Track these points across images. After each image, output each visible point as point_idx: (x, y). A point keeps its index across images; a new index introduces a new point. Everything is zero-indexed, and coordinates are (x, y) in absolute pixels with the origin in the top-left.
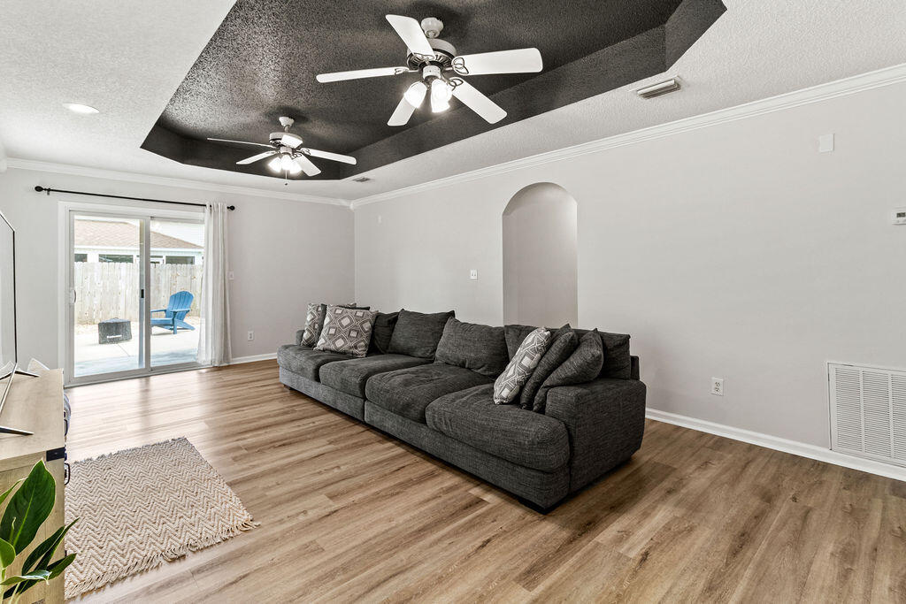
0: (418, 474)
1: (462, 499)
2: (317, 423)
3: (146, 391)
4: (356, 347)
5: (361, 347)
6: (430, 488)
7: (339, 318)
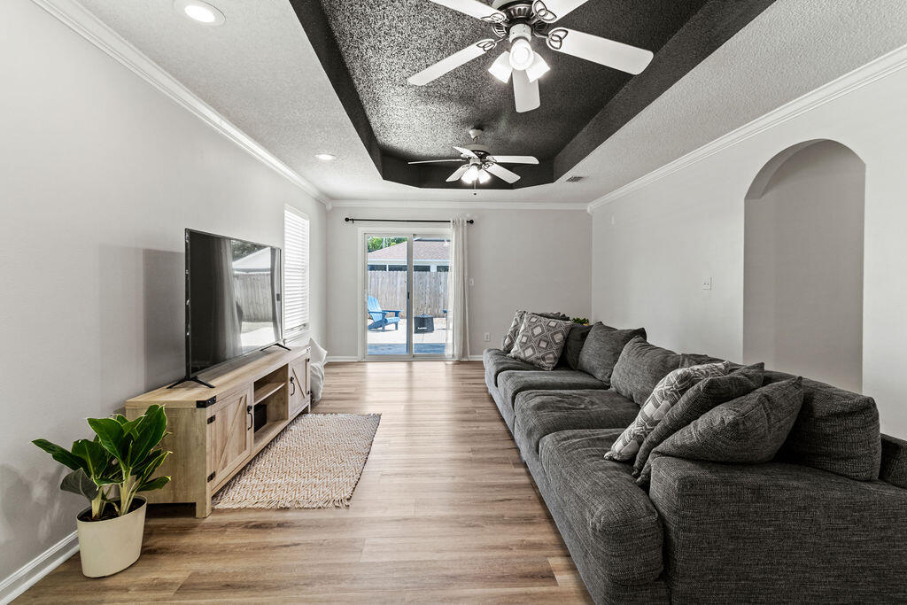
0: (515, 514)
1: (533, 564)
2: (480, 428)
3: (410, 372)
4: (543, 358)
5: (549, 359)
6: (515, 535)
7: (532, 326)
